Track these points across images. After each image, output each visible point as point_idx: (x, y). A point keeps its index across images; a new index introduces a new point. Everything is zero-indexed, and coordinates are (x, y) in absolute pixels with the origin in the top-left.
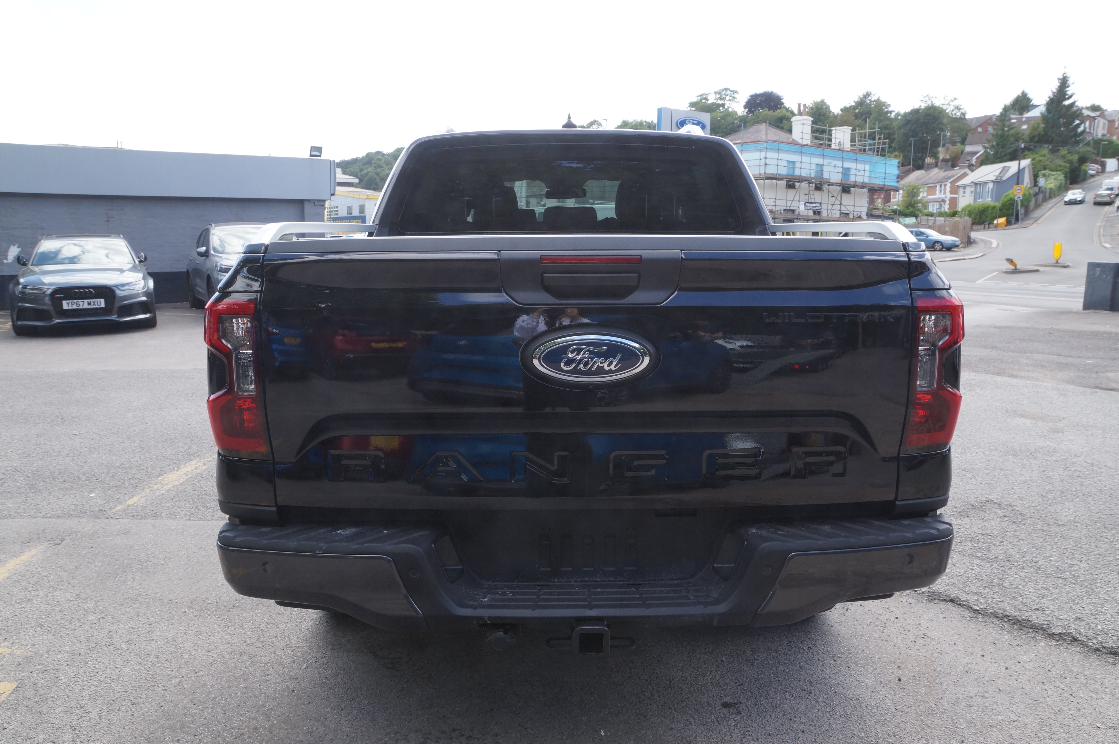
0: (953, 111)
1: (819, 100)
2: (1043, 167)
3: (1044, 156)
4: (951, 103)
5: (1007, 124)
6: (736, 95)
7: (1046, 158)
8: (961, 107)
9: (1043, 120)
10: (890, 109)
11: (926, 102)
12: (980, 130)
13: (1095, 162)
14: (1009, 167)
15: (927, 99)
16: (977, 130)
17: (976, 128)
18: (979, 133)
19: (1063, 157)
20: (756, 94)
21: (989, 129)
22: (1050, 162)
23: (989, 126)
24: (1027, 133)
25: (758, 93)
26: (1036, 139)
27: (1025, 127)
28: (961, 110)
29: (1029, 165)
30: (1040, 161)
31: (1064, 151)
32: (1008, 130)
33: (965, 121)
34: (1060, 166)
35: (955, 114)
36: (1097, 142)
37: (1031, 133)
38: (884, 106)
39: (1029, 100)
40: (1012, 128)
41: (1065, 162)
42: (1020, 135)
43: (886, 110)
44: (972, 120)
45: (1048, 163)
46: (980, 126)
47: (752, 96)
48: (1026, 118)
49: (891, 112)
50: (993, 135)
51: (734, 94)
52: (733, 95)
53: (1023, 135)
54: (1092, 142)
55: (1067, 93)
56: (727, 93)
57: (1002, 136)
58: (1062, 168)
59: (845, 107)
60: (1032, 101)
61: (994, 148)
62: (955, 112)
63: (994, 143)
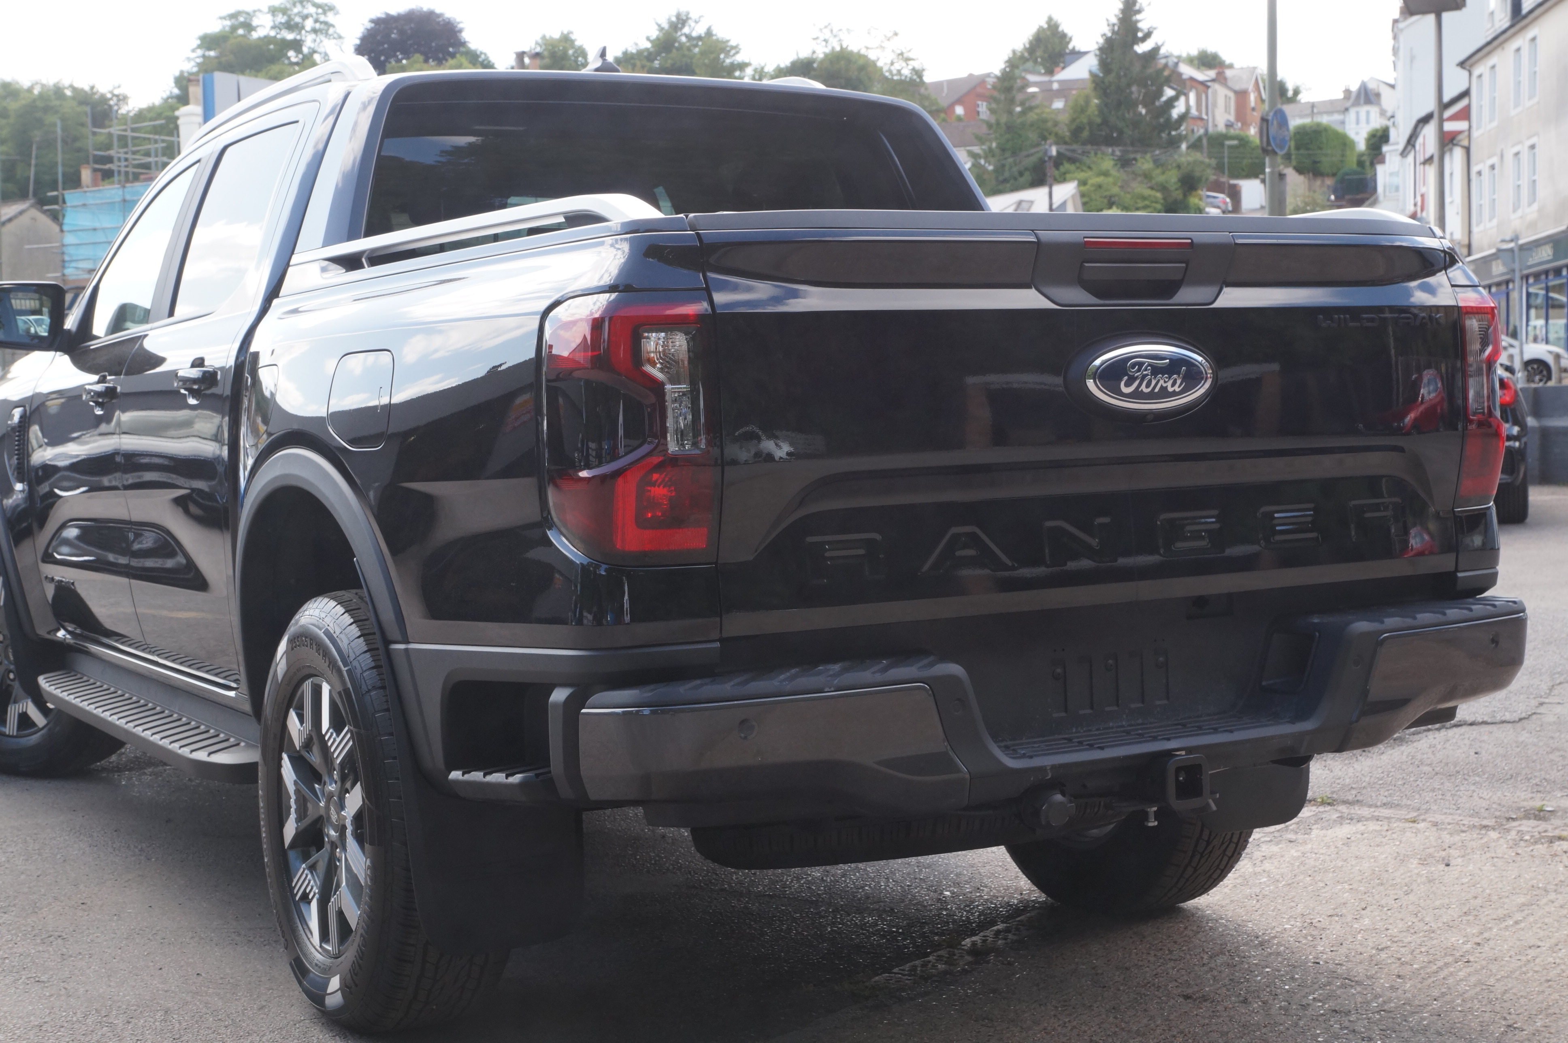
0: (892, 64)
1: (557, 35)
2: (1106, 201)
3: (1106, 174)
4: (886, 44)
5: (1019, 97)
6: (330, 18)
7: (1110, 180)
8: (911, 55)
9: (1095, 89)
10: (739, 58)
11: (826, 41)
12: (959, 110)
13: (1217, 187)
14: (1032, 202)
15: (827, 34)
16: (954, 111)
17: (952, 106)
18: (959, 119)
19: (1147, 176)
20: (387, 15)
21: (980, 109)
22: (1122, 187)
23: (980, 103)
24: (1064, 118)
25: (393, 12)
26: (1085, 134)
27: (1058, 104)
28: (911, 63)
29: (1073, 196)
30: (1100, 186)
31: (1145, 164)
32: (1023, 113)
33: (922, 91)
34: (1144, 198)
35: (899, 71)
36: (1216, 141)
37: (1073, 120)
38: (723, 50)
39: (1063, 38)
40: (1031, 109)
41: (1152, 188)
42: (1050, 124)
43: (728, 61)
44: (939, 85)
45: (1116, 190)
46: (959, 101)
47: (377, 22)
48: (1059, 82)
49: (742, 66)
50: (990, 126)
51: (325, 13)
52: (322, 18)
53: (1056, 124)
54: (1205, 141)
55: (1140, 25)
56: (305, 12)
57: (1010, 128)
58: (1147, 203)
59: (625, 53)
60: (1071, 39)
61: (993, 156)
62: (897, 66)
63: (994, 145)
